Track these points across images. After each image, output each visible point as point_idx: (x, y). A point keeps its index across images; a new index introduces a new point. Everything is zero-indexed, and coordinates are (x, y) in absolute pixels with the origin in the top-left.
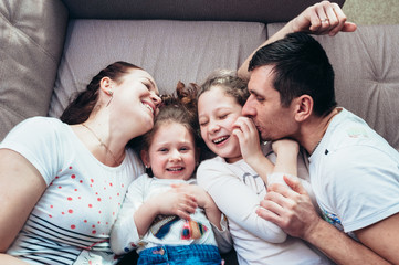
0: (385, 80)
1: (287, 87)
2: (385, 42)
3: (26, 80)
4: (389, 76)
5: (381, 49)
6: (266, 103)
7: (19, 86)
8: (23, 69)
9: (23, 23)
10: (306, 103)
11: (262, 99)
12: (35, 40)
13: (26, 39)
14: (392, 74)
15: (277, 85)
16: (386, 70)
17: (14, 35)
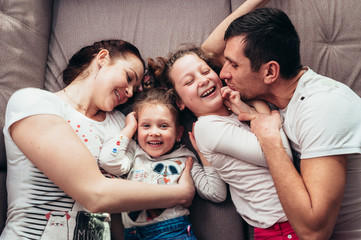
0: (334, 42)
1: (256, 54)
2: (336, 6)
3: (22, 61)
4: (339, 38)
5: (332, 13)
6: (239, 69)
7: (16, 68)
8: (18, 51)
9: (13, 10)
10: (273, 68)
11: (236, 66)
12: (25, 23)
13: (18, 24)
14: (342, 37)
15: (247, 53)
16: (336, 33)
17: (7, 23)
